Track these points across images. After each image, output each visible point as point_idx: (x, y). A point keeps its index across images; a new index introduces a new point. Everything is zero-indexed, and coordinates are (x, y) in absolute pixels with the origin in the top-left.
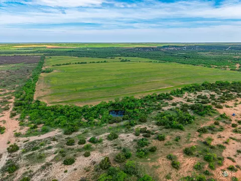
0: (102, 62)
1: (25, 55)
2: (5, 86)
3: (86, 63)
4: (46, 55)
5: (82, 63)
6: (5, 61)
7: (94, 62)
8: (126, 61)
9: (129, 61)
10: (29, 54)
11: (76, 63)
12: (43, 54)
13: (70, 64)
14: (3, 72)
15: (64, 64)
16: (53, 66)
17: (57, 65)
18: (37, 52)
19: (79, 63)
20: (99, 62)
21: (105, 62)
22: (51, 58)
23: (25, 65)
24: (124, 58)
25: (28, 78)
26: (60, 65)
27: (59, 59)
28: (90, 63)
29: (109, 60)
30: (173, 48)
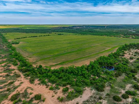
0: (46, 36)
3: (36, 36)
5: (34, 37)
7: (42, 36)
8: (60, 34)
9: (63, 34)
11: (30, 37)
13: (26, 37)
15: (22, 38)
16: (15, 39)
17: (18, 39)
19: (32, 37)
20: (45, 36)
21: (48, 35)
22: (6, 34)
24: (57, 33)
25: (5, 49)
26: (20, 38)
27: (14, 34)
28: (40, 36)
29: (50, 34)
30: (79, 27)
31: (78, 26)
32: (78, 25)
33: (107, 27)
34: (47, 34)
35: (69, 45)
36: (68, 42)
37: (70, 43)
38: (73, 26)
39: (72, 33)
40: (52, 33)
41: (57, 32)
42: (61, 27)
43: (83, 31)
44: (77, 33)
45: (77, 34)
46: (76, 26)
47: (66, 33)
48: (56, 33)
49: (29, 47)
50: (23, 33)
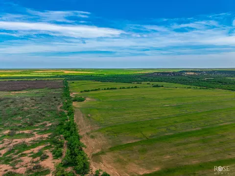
0: (132, 88)
1: (47, 79)
2: (31, 124)
3: (115, 89)
4: (67, 80)
5: (111, 89)
6: (28, 86)
7: (124, 88)
8: (157, 86)
9: (162, 86)
10: (50, 79)
11: (105, 89)
12: (64, 79)
13: (99, 89)
14: (26, 99)
15: (92, 90)
16: (81, 92)
17: (85, 91)
18: (56, 77)
19: (108, 89)
20: (129, 88)
21: (136, 87)
22: (73, 83)
23: (50, 90)
24: (151, 83)
25: (59, 110)
26: (88, 91)
27: (84, 83)
28: (120, 88)
29: (138, 85)
30: (193, 73)
31: (192, 71)
32: (190, 70)
34: (134, 85)
35: (177, 112)
36: (175, 103)
37: (179, 107)
38: (180, 72)
39: (182, 83)
40: (142, 82)
41: (152, 81)
42: (158, 73)
43: (204, 81)
44: (190, 84)
45: (192, 87)
46: (186, 71)
47: (168, 83)
48: (149, 84)
49: (98, 109)
50: (96, 82)
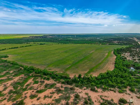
0: (28, 46)
5: (14, 48)
20: (26, 46)
24: (36, 43)
33: (77, 36)
40: (30, 43)
42: (32, 37)
